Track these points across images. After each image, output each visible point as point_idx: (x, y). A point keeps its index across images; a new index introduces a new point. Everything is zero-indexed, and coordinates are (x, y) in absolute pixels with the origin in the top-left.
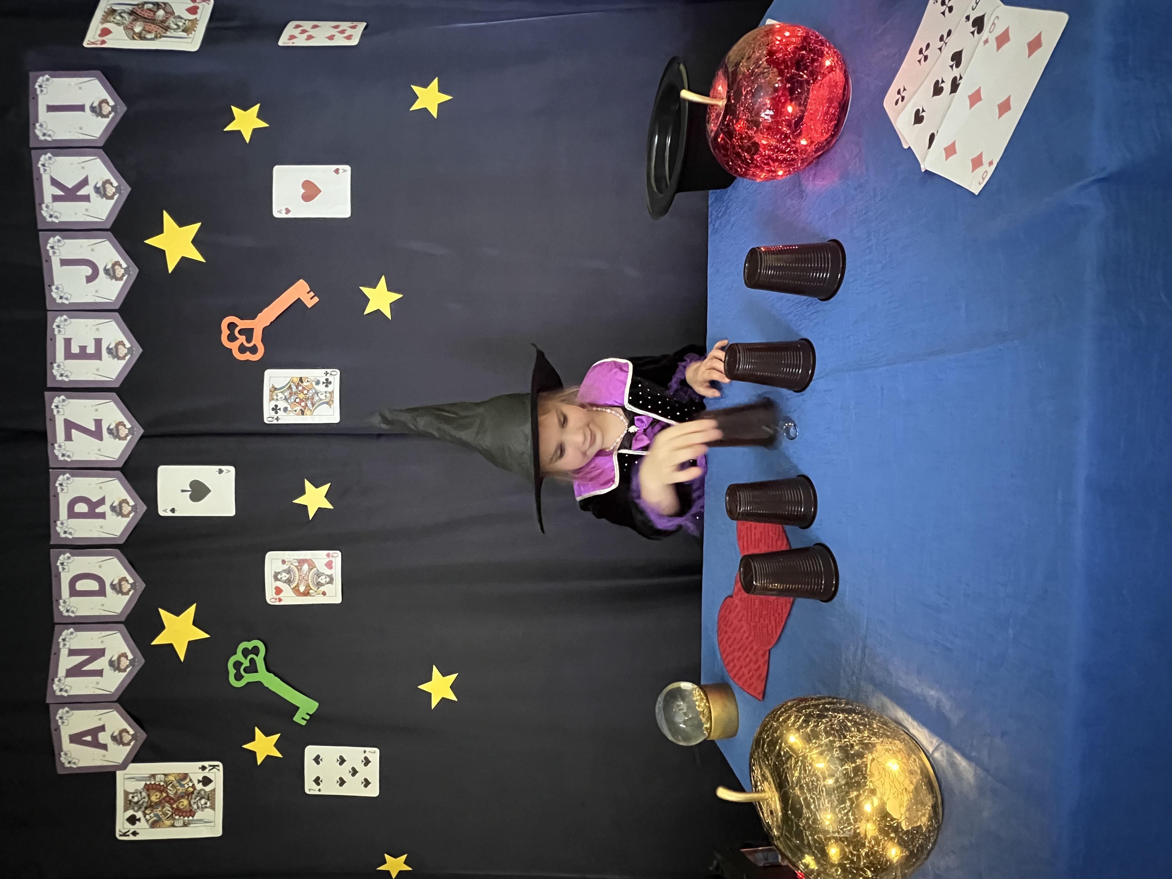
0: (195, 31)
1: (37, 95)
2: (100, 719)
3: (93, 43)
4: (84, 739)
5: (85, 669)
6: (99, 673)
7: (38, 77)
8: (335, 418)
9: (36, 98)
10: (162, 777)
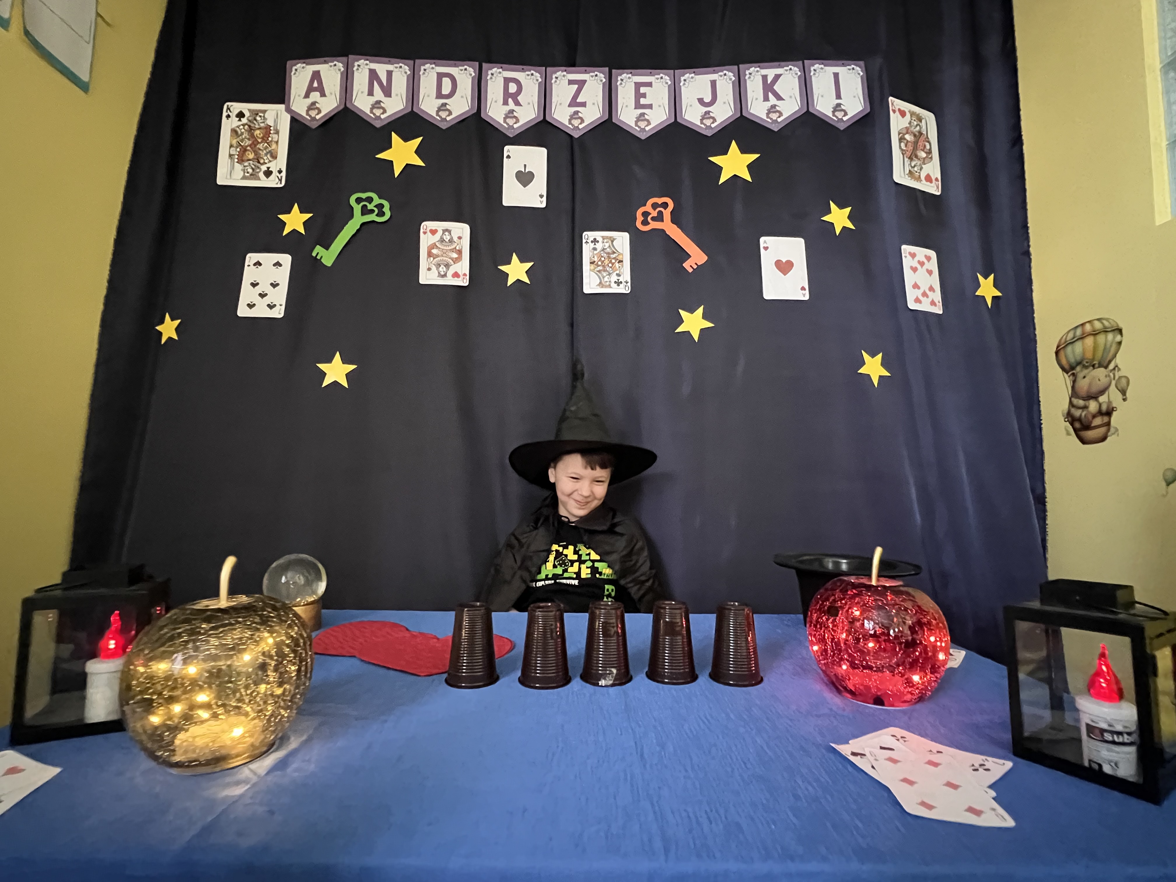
0: (912, 179)
2: (331, 94)
3: (892, 104)
4: (316, 82)
5: (375, 83)
6: (371, 93)
7: (859, 67)
8: (587, 289)
9: (844, 65)
10: (276, 140)
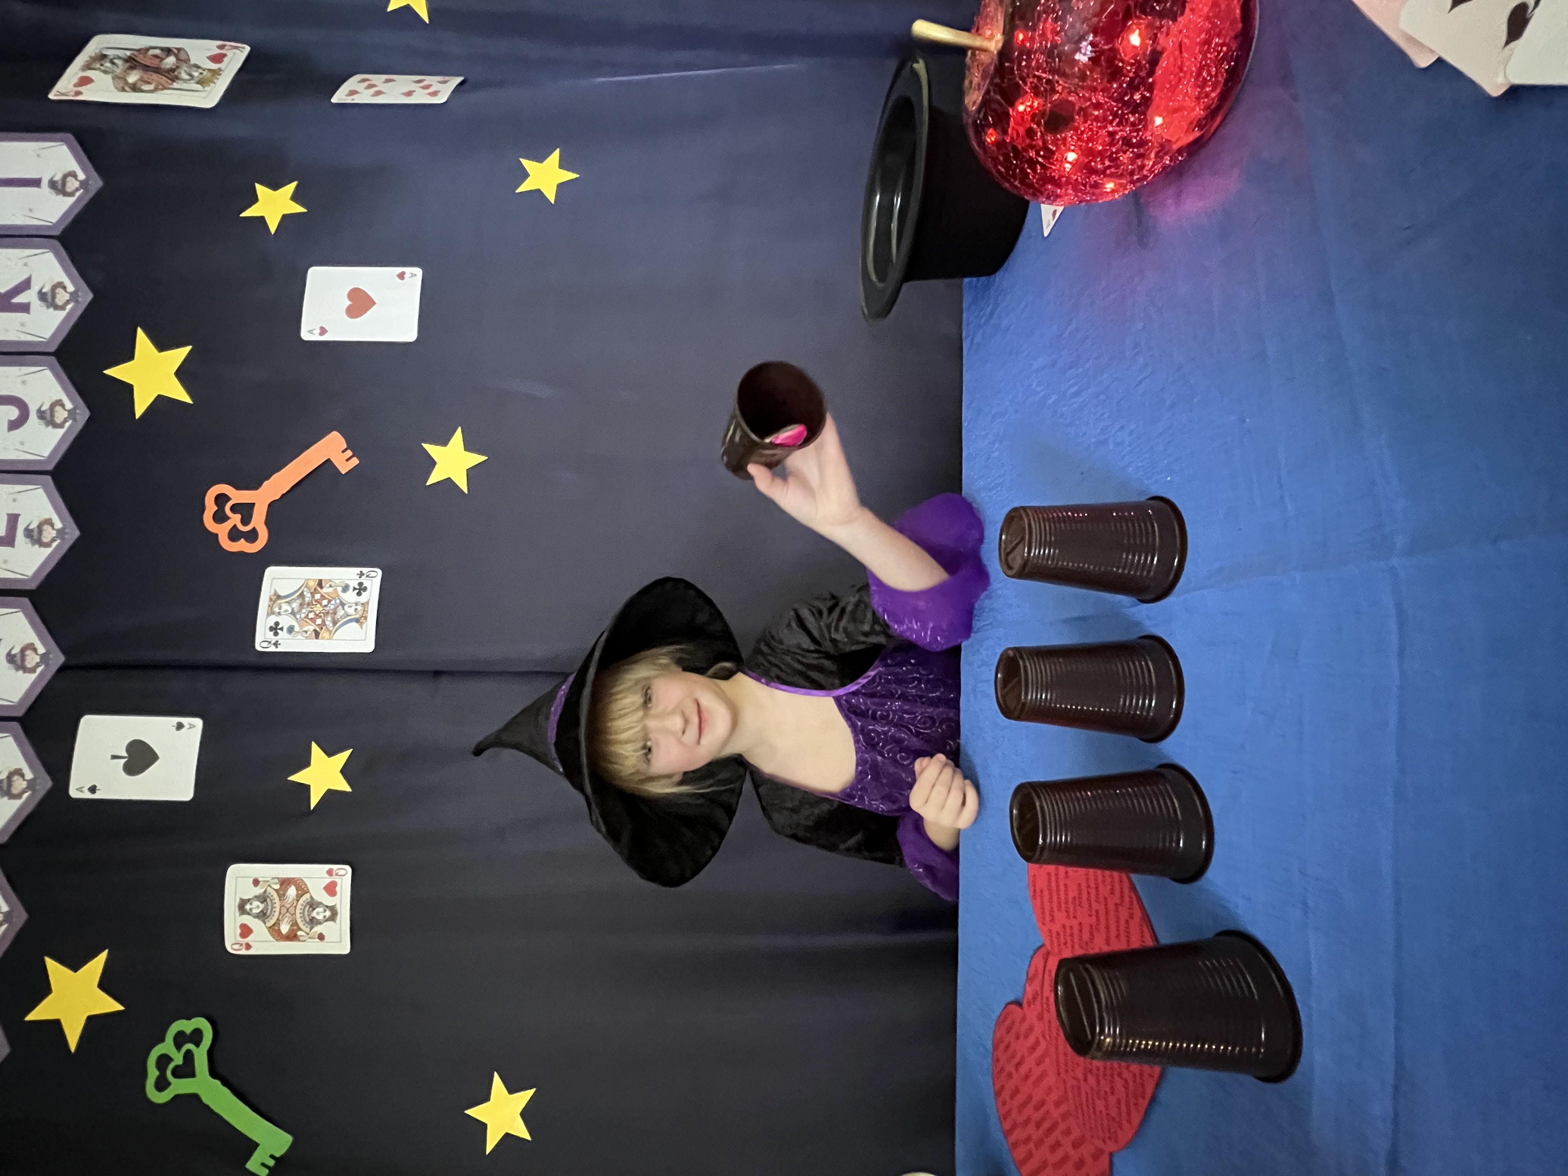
3: (63, 94)
8: (368, 646)
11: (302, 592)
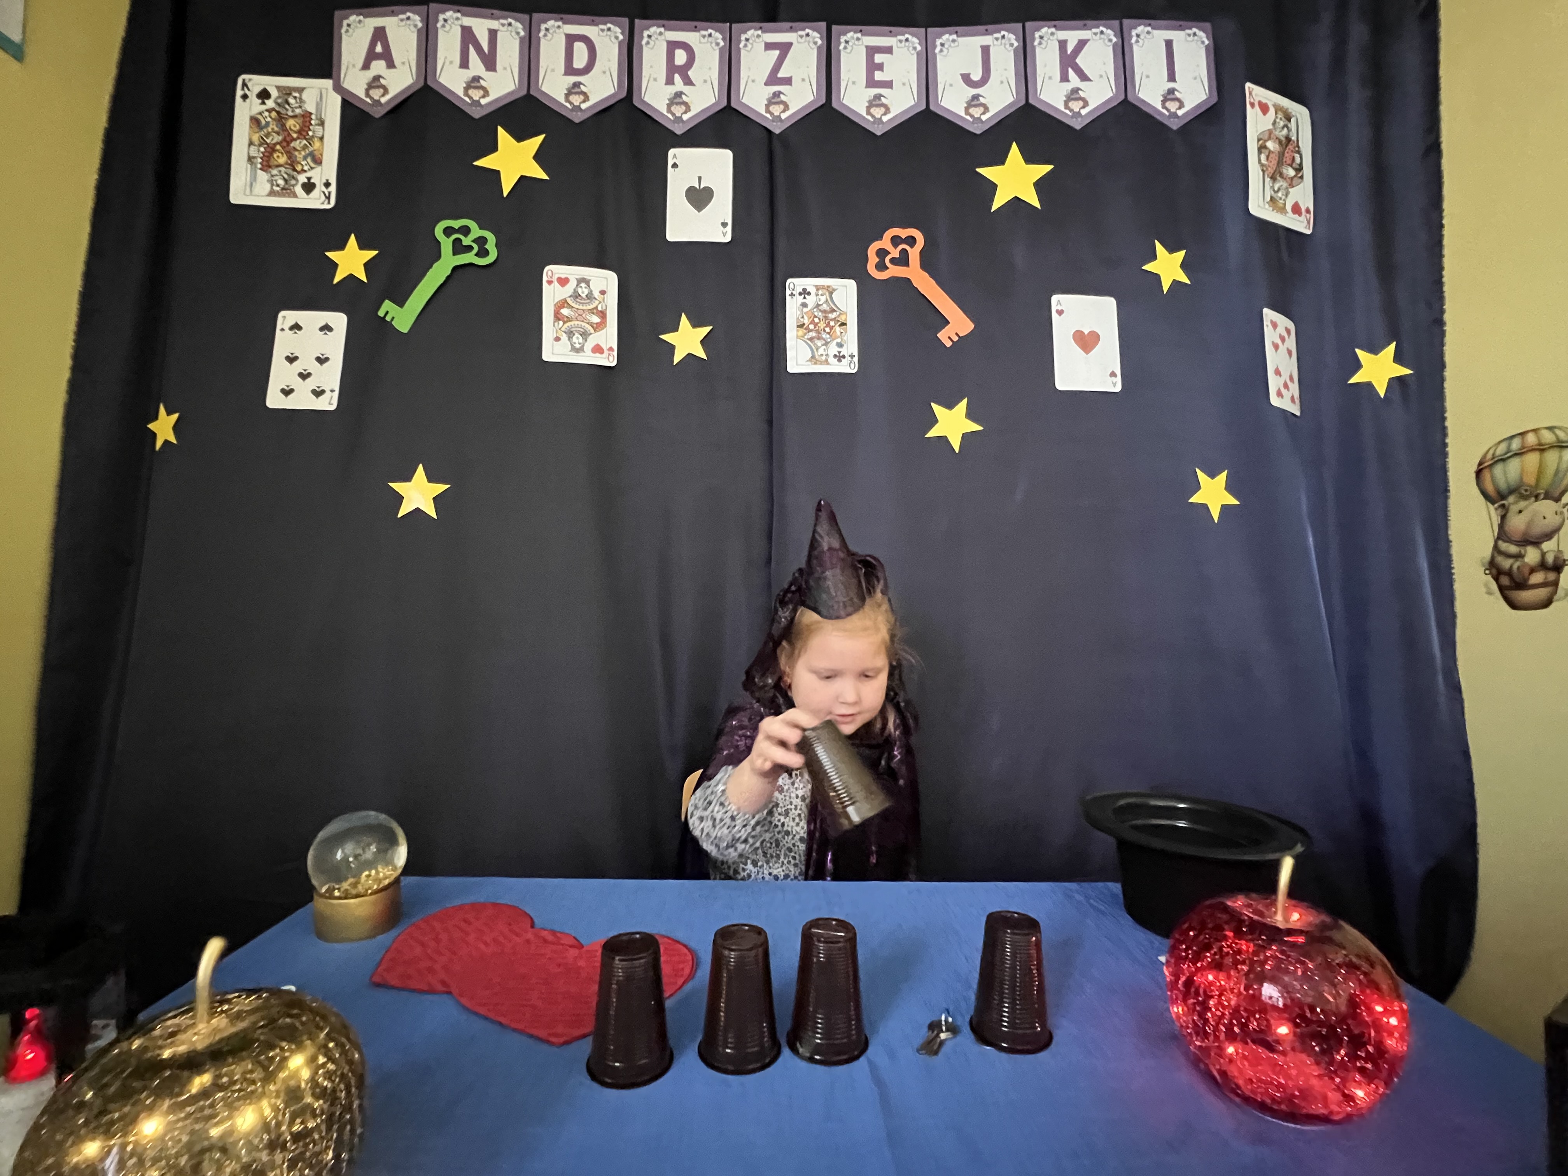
0: (1273, 210)
1: (1183, 30)
2: (403, 63)
3: (1250, 93)
4: (379, 44)
5: (472, 49)
6: (464, 63)
7: (1204, 31)
8: (793, 367)
9: (1181, 28)
10: (320, 134)
11: (836, 311)
